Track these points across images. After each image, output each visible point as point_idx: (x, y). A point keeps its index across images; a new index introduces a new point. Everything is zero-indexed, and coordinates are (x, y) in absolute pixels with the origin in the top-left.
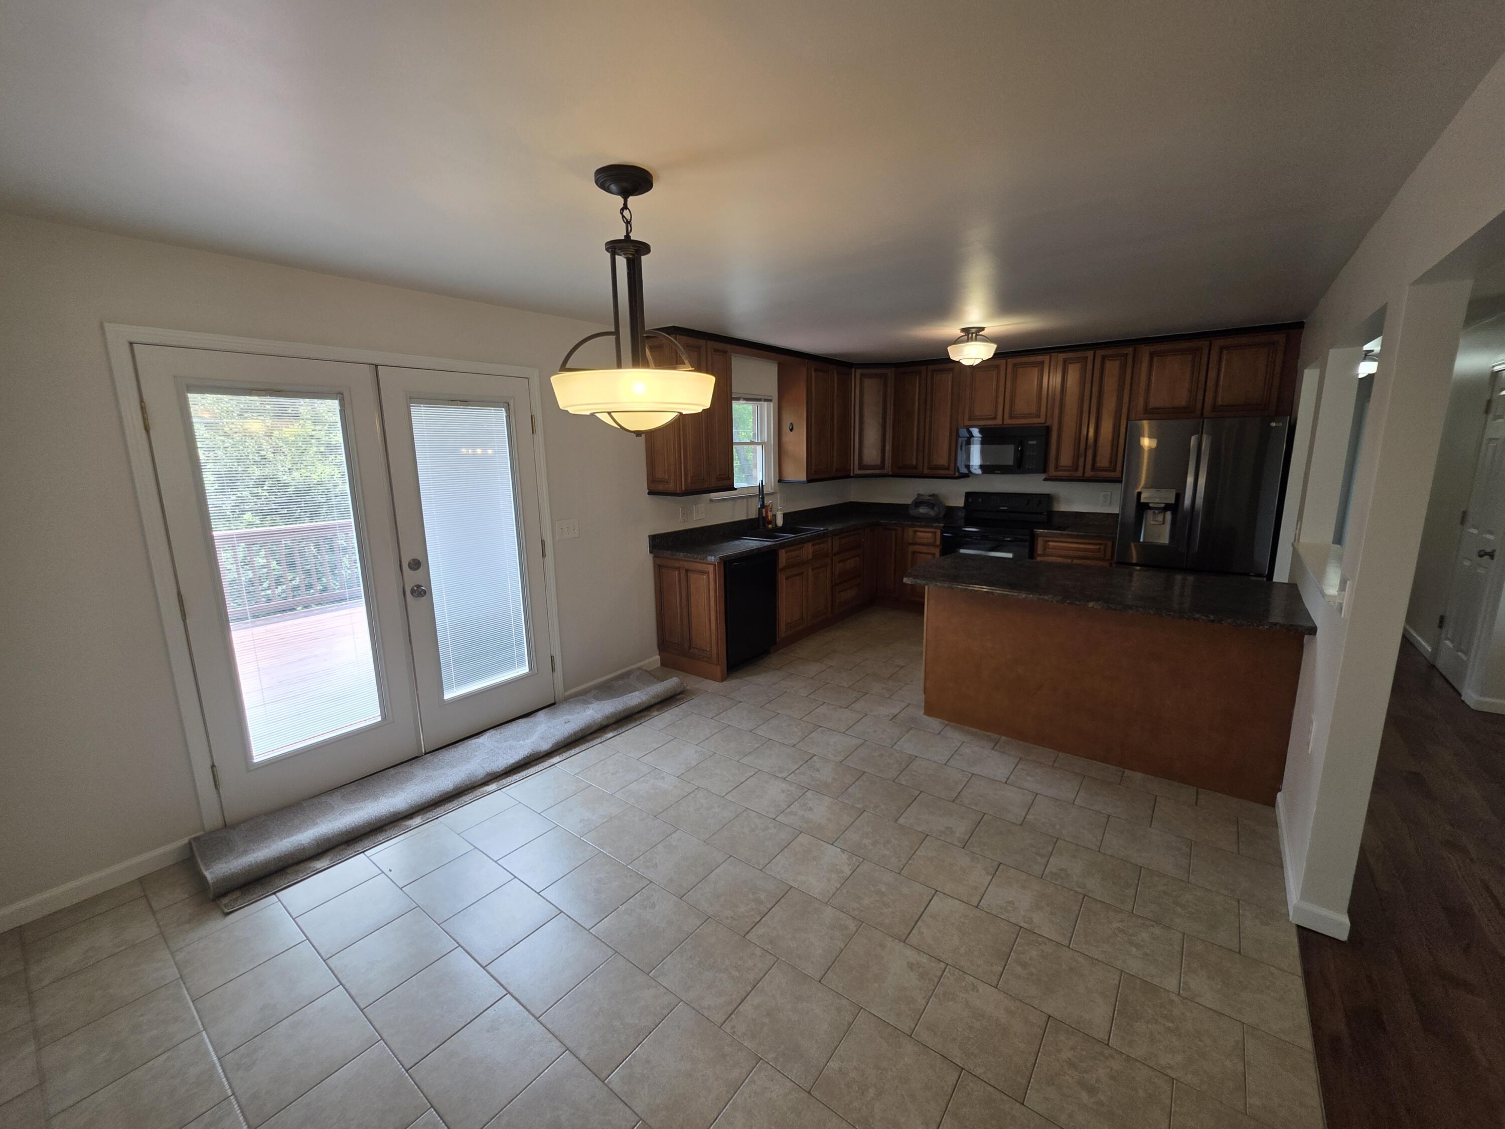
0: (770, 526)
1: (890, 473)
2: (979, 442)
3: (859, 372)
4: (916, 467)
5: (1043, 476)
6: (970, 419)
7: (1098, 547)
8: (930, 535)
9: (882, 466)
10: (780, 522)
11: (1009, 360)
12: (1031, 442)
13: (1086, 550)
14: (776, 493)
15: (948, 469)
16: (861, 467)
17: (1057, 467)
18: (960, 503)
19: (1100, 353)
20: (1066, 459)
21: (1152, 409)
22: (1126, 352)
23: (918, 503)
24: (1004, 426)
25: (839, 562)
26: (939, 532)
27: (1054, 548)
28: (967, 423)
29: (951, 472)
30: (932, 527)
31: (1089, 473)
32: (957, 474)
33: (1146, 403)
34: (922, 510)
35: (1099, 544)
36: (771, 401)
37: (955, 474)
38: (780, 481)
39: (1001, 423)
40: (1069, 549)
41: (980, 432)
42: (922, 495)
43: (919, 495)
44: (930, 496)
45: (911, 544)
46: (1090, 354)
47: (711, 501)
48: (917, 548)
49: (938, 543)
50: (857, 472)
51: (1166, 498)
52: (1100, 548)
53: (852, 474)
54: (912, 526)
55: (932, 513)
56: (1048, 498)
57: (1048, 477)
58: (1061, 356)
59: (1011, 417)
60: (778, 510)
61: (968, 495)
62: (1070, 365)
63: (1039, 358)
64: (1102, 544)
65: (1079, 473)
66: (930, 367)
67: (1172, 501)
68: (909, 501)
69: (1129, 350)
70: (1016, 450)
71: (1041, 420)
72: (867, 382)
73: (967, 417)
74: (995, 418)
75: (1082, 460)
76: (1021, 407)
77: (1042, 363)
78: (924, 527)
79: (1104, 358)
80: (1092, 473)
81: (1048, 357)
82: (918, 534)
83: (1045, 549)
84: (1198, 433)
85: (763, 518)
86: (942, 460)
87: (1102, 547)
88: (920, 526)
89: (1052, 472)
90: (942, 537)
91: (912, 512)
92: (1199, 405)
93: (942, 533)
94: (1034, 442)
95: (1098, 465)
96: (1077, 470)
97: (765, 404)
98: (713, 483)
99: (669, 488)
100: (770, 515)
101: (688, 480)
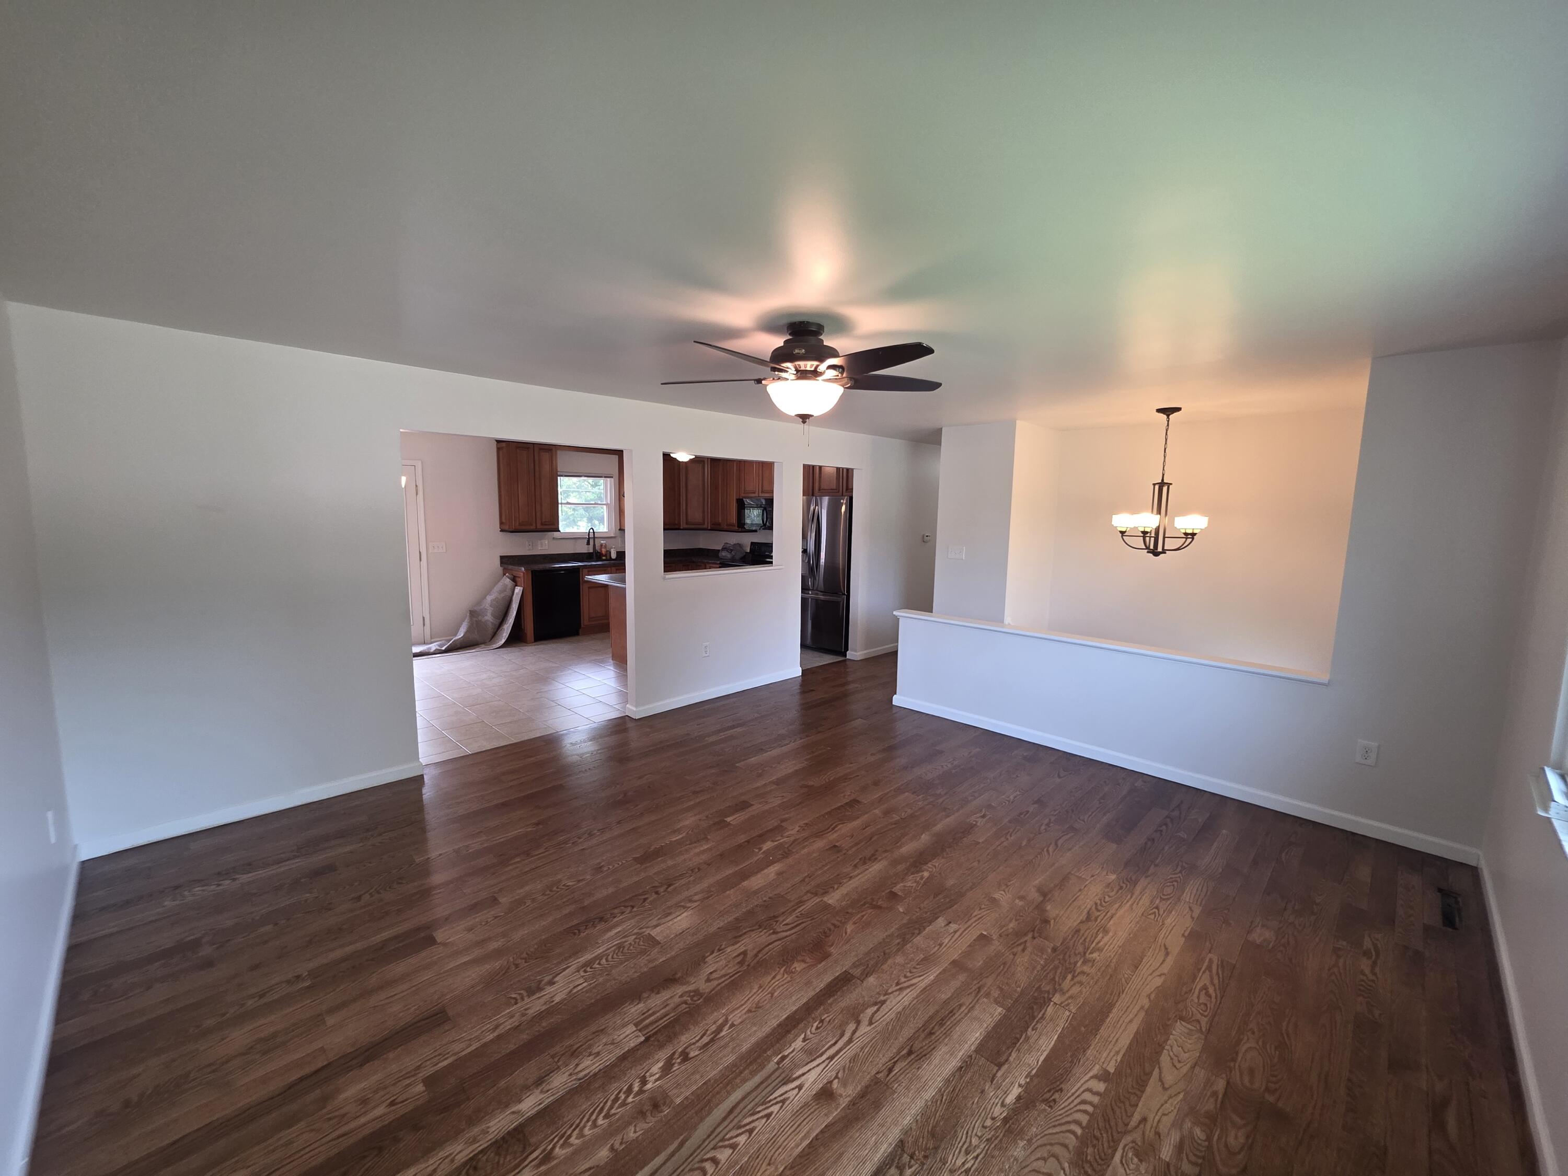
0: (604, 557)
1: (708, 528)
4: (720, 524)
6: (744, 493)
9: (703, 523)
10: (614, 556)
14: (616, 537)
15: (735, 526)
16: (687, 523)
18: (749, 549)
23: (724, 549)
28: (743, 495)
29: (736, 528)
36: (612, 477)
37: (738, 529)
38: (620, 530)
42: (727, 544)
44: (733, 544)
47: (554, 538)
50: (686, 526)
61: (752, 544)
68: (718, 547)
73: (743, 491)
74: (755, 492)
85: (598, 552)
91: (720, 555)
97: (609, 479)
98: (539, 526)
99: (507, 528)
100: (604, 551)
101: (518, 524)
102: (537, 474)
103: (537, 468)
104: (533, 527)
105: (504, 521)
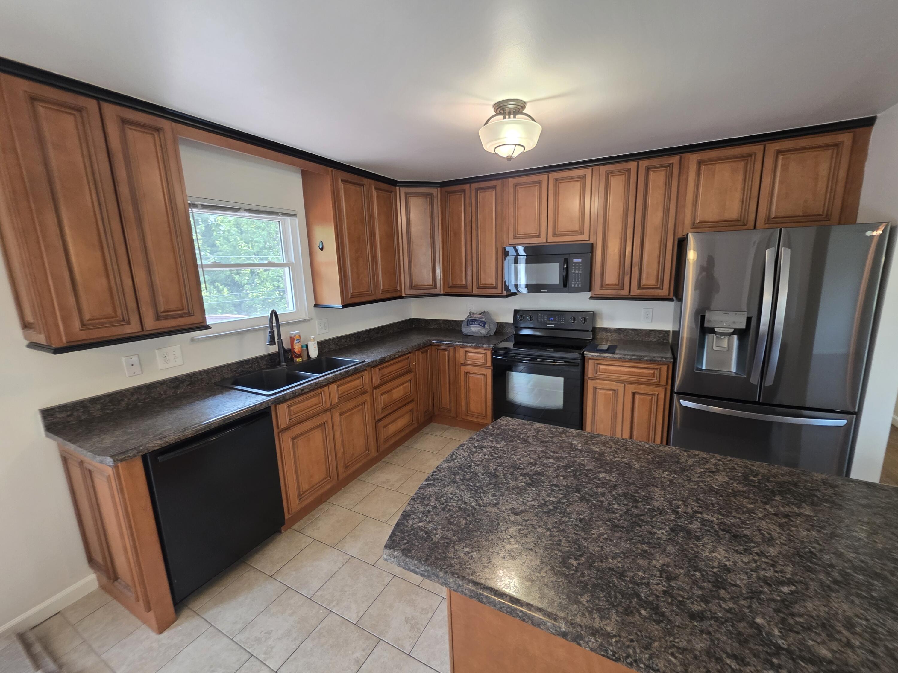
0: (299, 360)
1: (442, 293)
2: (524, 261)
3: (403, 190)
4: (465, 287)
5: (589, 294)
6: (515, 237)
7: (652, 371)
8: (481, 356)
9: (435, 286)
10: (314, 353)
11: (550, 175)
12: (575, 260)
13: (639, 375)
14: (312, 319)
15: (496, 288)
16: (412, 287)
17: (602, 286)
18: (510, 319)
19: (644, 163)
20: (611, 278)
21: (699, 223)
22: (671, 162)
23: (470, 322)
24: (547, 244)
25: (382, 395)
26: (489, 353)
27: (606, 371)
28: (512, 241)
29: (499, 291)
30: (482, 348)
31: (635, 291)
32: (505, 293)
33: (694, 218)
34: (474, 329)
35: (654, 369)
36: (294, 215)
37: (503, 293)
38: (316, 306)
39: (545, 241)
40: (620, 373)
41: (525, 250)
42: (473, 314)
43: (470, 313)
44: (480, 314)
45: (462, 365)
46: (633, 165)
47: (193, 340)
48: (469, 368)
49: (489, 364)
50: (409, 292)
51: (735, 323)
52: (654, 373)
53: (403, 295)
54: (463, 347)
55: (483, 331)
56: (593, 315)
57: (594, 296)
58: (604, 169)
59: (554, 235)
60: (310, 340)
61: (516, 312)
62: (612, 178)
63: (580, 172)
64: (657, 369)
65: (625, 292)
66: (474, 186)
67: (743, 326)
68: (462, 317)
69: (675, 160)
70: (561, 268)
71: (585, 237)
72: (413, 201)
73: (511, 235)
74: (539, 236)
75: (627, 279)
76: (564, 224)
77: (584, 177)
78: (476, 347)
79: (648, 169)
80: (639, 291)
81: (590, 169)
82: (469, 354)
83: (596, 372)
84: (774, 246)
85: (285, 351)
86: (491, 280)
87: (657, 372)
88: (471, 347)
89: (598, 291)
90: (493, 360)
91: (465, 330)
92: (752, 217)
93: (493, 354)
94: (580, 260)
95: (644, 282)
96: (622, 288)
97: (288, 219)
98: (150, 324)
99: (41, 339)
100: (297, 348)
101: (77, 325)
102: (124, 189)
103: (121, 173)
104: (133, 328)
105: (30, 318)
